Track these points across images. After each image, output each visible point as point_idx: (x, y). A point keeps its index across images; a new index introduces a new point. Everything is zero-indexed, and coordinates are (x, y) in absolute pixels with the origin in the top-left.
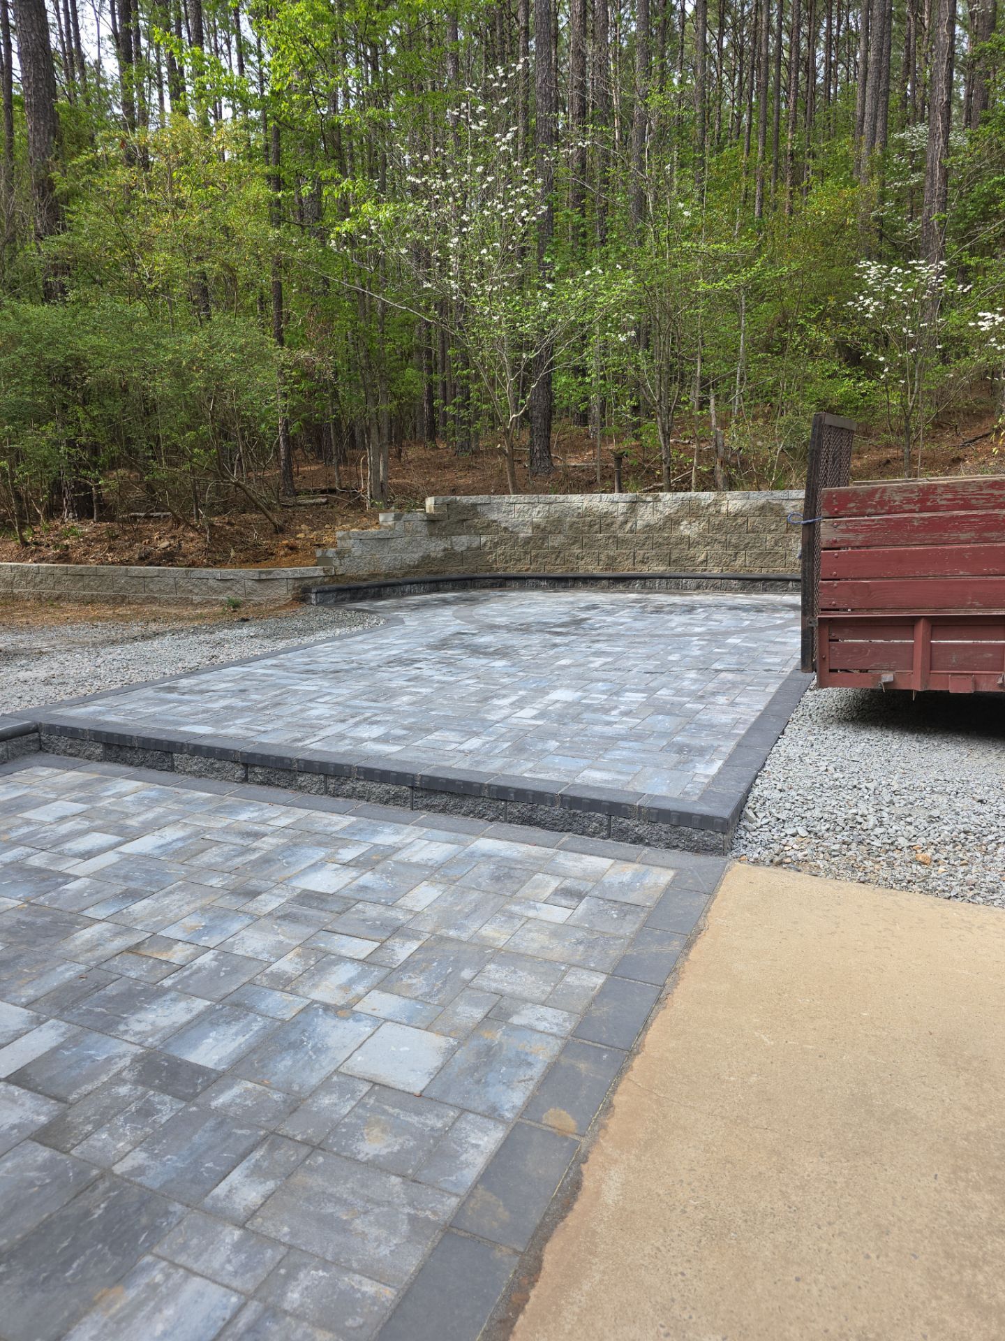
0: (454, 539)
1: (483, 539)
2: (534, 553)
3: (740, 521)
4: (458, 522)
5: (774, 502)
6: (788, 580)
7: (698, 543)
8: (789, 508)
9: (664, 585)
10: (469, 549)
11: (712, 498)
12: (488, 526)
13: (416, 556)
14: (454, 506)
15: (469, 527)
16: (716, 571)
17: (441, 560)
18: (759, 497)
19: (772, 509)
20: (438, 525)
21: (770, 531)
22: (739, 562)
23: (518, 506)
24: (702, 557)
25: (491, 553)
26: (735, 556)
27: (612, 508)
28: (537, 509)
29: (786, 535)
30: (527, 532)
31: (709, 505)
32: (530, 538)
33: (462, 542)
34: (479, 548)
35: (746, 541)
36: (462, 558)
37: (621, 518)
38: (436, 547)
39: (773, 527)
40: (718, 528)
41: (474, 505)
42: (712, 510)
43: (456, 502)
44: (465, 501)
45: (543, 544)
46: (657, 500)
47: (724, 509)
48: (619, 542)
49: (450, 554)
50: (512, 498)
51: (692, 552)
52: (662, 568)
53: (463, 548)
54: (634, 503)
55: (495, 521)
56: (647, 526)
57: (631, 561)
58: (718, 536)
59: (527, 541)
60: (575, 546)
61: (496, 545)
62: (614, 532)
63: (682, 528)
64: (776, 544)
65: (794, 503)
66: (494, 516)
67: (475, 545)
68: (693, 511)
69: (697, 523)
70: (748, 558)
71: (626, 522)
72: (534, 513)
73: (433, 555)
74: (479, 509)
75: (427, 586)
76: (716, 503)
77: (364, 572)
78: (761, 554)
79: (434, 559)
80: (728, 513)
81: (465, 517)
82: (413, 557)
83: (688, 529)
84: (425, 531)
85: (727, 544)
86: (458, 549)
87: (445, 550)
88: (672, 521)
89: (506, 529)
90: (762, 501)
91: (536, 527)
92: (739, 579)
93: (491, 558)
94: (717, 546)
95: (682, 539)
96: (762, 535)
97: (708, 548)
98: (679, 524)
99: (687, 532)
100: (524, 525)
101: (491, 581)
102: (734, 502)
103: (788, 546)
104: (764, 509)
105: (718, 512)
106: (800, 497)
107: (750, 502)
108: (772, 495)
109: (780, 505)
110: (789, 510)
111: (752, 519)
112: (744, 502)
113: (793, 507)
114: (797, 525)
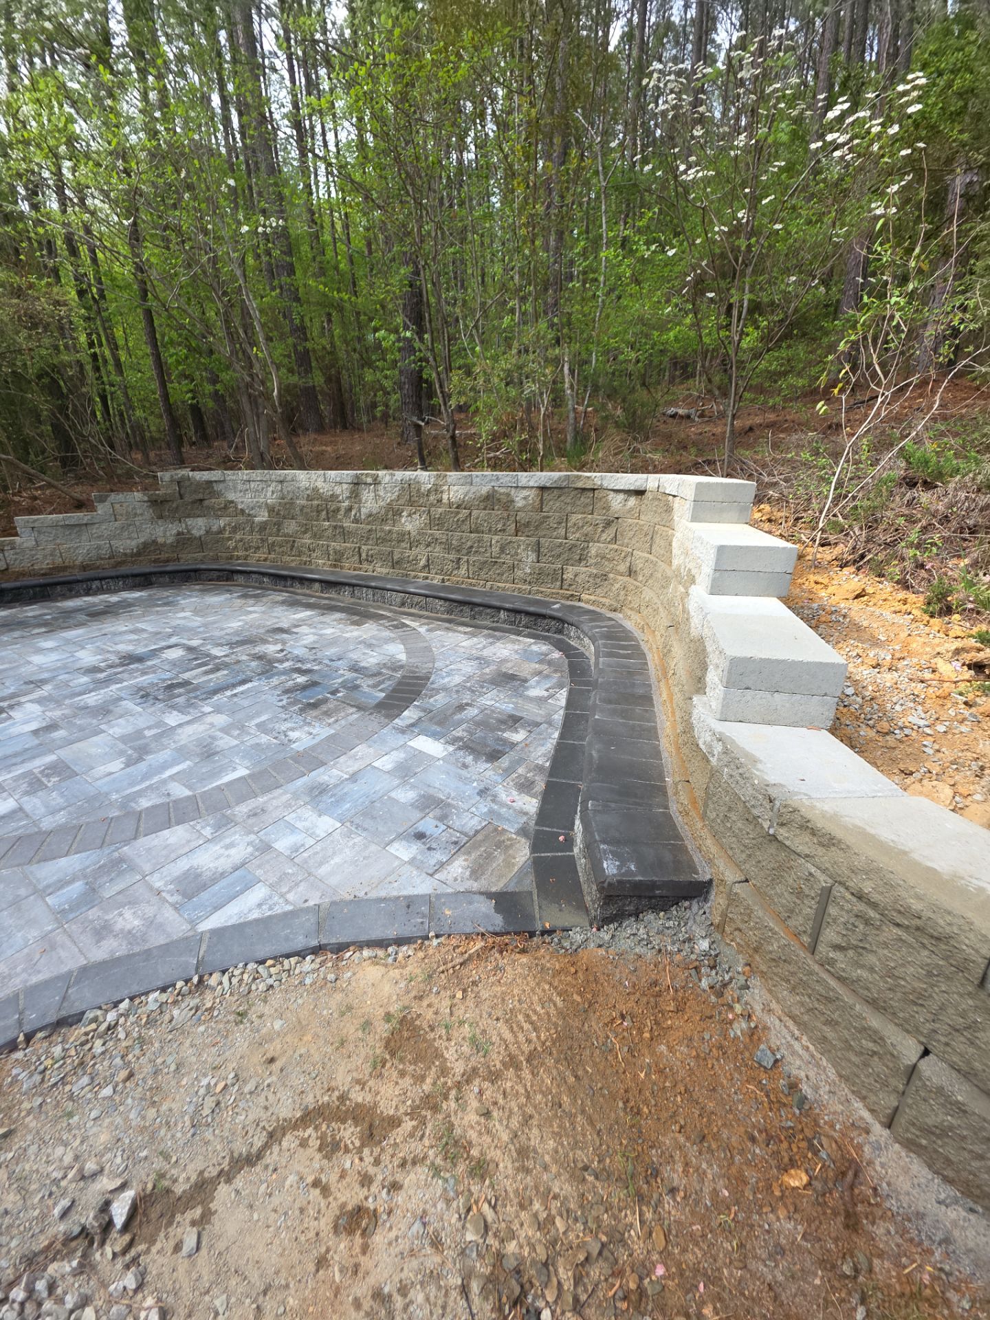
0: (190, 521)
1: (222, 522)
2: (271, 540)
3: (462, 514)
4: (194, 502)
5: (502, 490)
6: (499, 609)
7: (419, 542)
8: (519, 499)
9: (370, 596)
10: (207, 532)
11: (432, 480)
12: (226, 508)
13: (134, 543)
14: (187, 483)
15: (208, 508)
17: (172, 545)
18: (484, 480)
19: (499, 500)
20: (167, 506)
21: (496, 532)
23: (252, 485)
24: (424, 561)
25: (230, 539)
26: (457, 563)
27: (338, 490)
28: (271, 489)
29: (514, 539)
30: (262, 517)
31: (429, 491)
32: (266, 523)
33: (198, 526)
34: (221, 531)
35: (469, 544)
36: (201, 544)
37: (346, 504)
38: (166, 532)
39: (500, 526)
41: (210, 483)
42: (432, 497)
43: (189, 479)
44: (198, 478)
45: (279, 530)
46: (376, 482)
47: (445, 497)
48: (345, 534)
49: (184, 540)
50: (244, 474)
52: (385, 571)
53: (202, 532)
54: (357, 484)
55: (232, 502)
56: (370, 515)
57: (356, 558)
58: (439, 534)
59: (263, 527)
60: (308, 535)
61: (235, 530)
62: (340, 520)
63: (403, 520)
64: (502, 550)
65: (525, 493)
66: (231, 496)
67: (215, 528)
68: (411, 497)
69: (417, 516)
71: (350, 509)
72: (269, 494)
73: (160, 540)
74: (216, 487)
75: (130, 581)
76: (436, 489)
77: (44, 565)
78: (486, 562)
79: (164, 545)
80: (450, 505)
81: (200, 496)
82: (127, 544)
83: (410, 523)
84: (149, 513)
85: (448, 547)
86: (196, 533)
87: (179, 534)
88: (393, 512)
89: (242, 511)
90: (485, 490)
91: (271, 510)
93: (231, 544)
94: (436, 549)
95: (403, 536)
96: (486, 537)
97: (429, 549)
98: (400, 516)
99: (409, 527)
100: (260, 507)
101: (217, 573)
102: (456, 488)
103: (517, 554)
104: (490, 500)
105: (440, 501)
106: (531, 484)
107: (473, 489)
108: (498, 479)
109: (508, 495)
110: (520, 503)
111: (475, 513)
112: (467, 488)
113: (525, 498)
114: (528, 524)
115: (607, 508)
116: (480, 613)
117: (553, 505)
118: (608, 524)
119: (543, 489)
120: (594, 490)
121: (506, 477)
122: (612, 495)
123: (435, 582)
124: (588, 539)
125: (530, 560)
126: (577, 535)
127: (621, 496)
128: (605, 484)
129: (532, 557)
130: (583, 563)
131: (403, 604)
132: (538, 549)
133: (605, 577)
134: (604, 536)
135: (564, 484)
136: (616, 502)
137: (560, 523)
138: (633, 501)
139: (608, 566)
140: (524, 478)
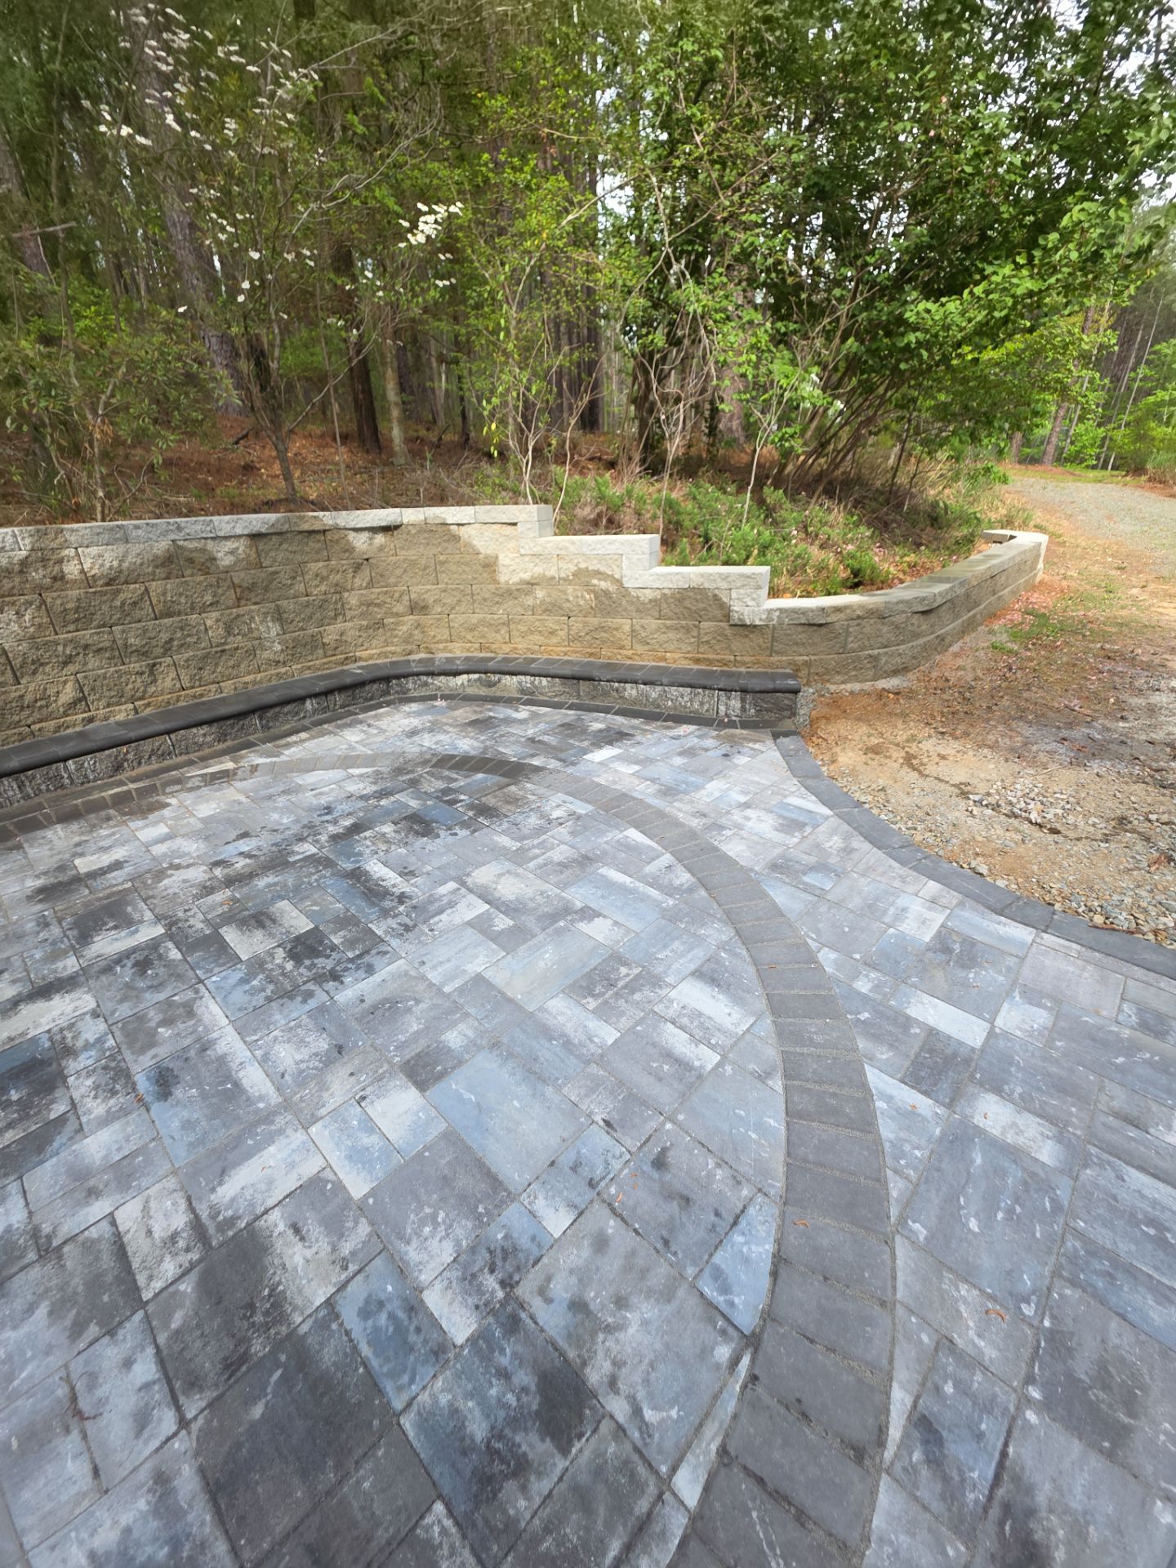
3: (131, 592)
5: (191, 545)
7: (39, 663)
8: (223, 554)
11: (26, 543)
16: (122, 713)
18: (153, 533)
19: (191, 561)
21: (204, 609)
22: (167, 681)
24: (69, 693)
26: (152, 673)
29: (241, 611)
31: (24, 563)
35: (164, 636)
39: (208, 598)
40: (82, 616)
42: (37, 575)
47: (71, 570)
51: (30, 687)
58: (87, 635)
64: (229, 631)
65: (230, 545)
70: (183, 672)
76: (43, 556)
78: (205, 657)
80: (88, 580)
85: (120, 653)
90: (162, 546)
92: (209, 722)
94: (93, 662)
96: (192, 619)
97: (71, 668)
102: (94, 550)
103: (251, 630)
104: (173, 562)
105: (59, 578)
106: (239, 531)
107: (135, 549)
108: (179, 528)
109: (203, 550)
110: (226, 561)
111: (155, 587)
112: (120, 549)
113: (232, 552)
114: (251, 588)
115: (349, 550)
116: (276, 717)
117: (277, 557)
118: (358, 568)
119: (255, 537)
120: (324, 531)
121: (194, 525)
122: (352, 535)
123: (121, 717)
124: (339, 589)
125: (273, 633)
126: (323, 588)
127: (366, 534)
128: (342, 524)
129: (275, 629)
130: (340, 618)
131: (118, 768)
132: (279, 616)
133: (380, 624)
134: (358, 582)
135: (286, 527)
136: (360, 542)
137: (294, 578)
138: (380, 539)
139: (379, 613)
140: (225, 523)
